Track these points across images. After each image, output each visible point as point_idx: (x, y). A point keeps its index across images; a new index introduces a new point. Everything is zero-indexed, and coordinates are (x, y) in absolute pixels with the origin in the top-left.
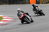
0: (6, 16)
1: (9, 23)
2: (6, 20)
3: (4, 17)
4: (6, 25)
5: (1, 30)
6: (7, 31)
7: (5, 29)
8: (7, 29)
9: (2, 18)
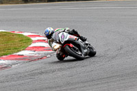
0: (39, 36)
1: (50, 54)
2: (41, 47)
3: (33, 39)
4: (40, 61)
5: (26, 74)
6: (42, 77)
7: (36, 71)
8: (43, 70)
9: (29, 39)
